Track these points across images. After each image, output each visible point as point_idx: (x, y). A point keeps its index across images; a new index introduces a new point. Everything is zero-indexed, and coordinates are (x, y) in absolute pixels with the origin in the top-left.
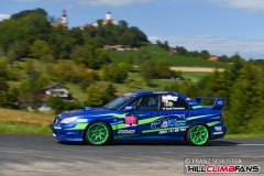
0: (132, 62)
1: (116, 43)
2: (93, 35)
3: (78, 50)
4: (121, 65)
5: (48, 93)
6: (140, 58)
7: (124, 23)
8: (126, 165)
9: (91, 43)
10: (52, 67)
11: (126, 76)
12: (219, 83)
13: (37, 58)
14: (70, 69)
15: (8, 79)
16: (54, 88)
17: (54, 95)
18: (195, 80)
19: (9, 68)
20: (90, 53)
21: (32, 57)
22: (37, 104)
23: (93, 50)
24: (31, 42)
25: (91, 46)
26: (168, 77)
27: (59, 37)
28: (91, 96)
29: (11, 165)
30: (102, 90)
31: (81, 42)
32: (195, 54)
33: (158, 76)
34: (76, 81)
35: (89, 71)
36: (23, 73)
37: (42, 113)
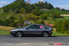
0: (49, 14)
1: (44, 8)
2: (37, 6)
3: (33, 10)
4: (46, 14)
5: (25, 23)
6: (51, 12)
7: (46, 2)
9: (37, 8)
10: (26, 16)
11: (47, 18)
13: (22, 13)
14: (31, 16)
15: (14, 19)
16: (27, 21)
17: (27, 24)
18: (67, 18)
19: (14, 16)
20: (37, 11)
21: (20, 13)
22: (22, 26)
23: (38, 10)
24: (20, 9)
26: (60, 18)
27: (28, 7)
29: (17, 43)
30: (40, 22)
31: (34, 8)
33: (57, 17)
34: (33, 19)
35: (36, 16)
36: (18, 17)
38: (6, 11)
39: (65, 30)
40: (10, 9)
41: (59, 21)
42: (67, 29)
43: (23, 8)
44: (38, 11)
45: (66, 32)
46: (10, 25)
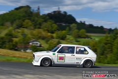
1: (62, 22)
2: (51, 18)
3: (45, 24)
4: (64, 32)
5: (31, 44)
6: (72, 28)
7: (65, 13)
8: (65, 77)
10: (32, 32)
11: (66, 37)
12: (108, 41)
13: (26, 28)
14: (41, 33)
15: (13, 37)
16: (33, 41)
17: (34, 45)
18: (97, 39)
19: (13, 32)
21: (24, 27)
22: (26, 48)
23: (51, 24)
24: (24, 20)
25: (50, 23)
26: (85, 38)
27: (36, 19)
28: (50, 46)
29: (14, 76)
30: (55, 43)
31: (46, 21)
32: (97, 27)
33: (80, 37)
34: (43, 38)
35: (49, 34)
36: (19, 34)
37: (28, 53)
40: (7, 21)
41: (84, 43)
43: (29, 19)
44: (51, 26)
46: (5, 46)
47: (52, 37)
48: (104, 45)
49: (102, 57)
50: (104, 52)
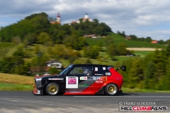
0: (101, 45)
1: (91, 33)
2: (77, 28)
3: (68, 38)
4: (95, 47)
5: (49, 65)
6: (106, 42)
7: (96, 21)
9: (76, 34)
10: (51, 49)
11: (97, 55)
12: (159, 57)
13: (42, 43)
14: (63, 50)
15: (24, 57)
16: (53, 62)
17: (53, 67)
18: (142, 56)
19: (24, 50)
20: (75, 40)
21: (38, 43)
22: (42, 72)
23: (77, 37)
24: (38, 34)
26: (125, 55)
27: (56, 30)
31: (69, 33)
32: (142, 39)
33: (118, 54)
34: (66, 58)
35: (75, 51)
36: (33, 53)
38: (6, 39)
39: (138, 81)
40: (15, 35)
41: (124, 61)
42: (142, 78)
43: (45, 32)
44: (77, 40)
45: (139, 85)
46: (14, 70)
47: (79, 56)
48: (153, 63)
49: (151, 80)
50: (153, 74)
